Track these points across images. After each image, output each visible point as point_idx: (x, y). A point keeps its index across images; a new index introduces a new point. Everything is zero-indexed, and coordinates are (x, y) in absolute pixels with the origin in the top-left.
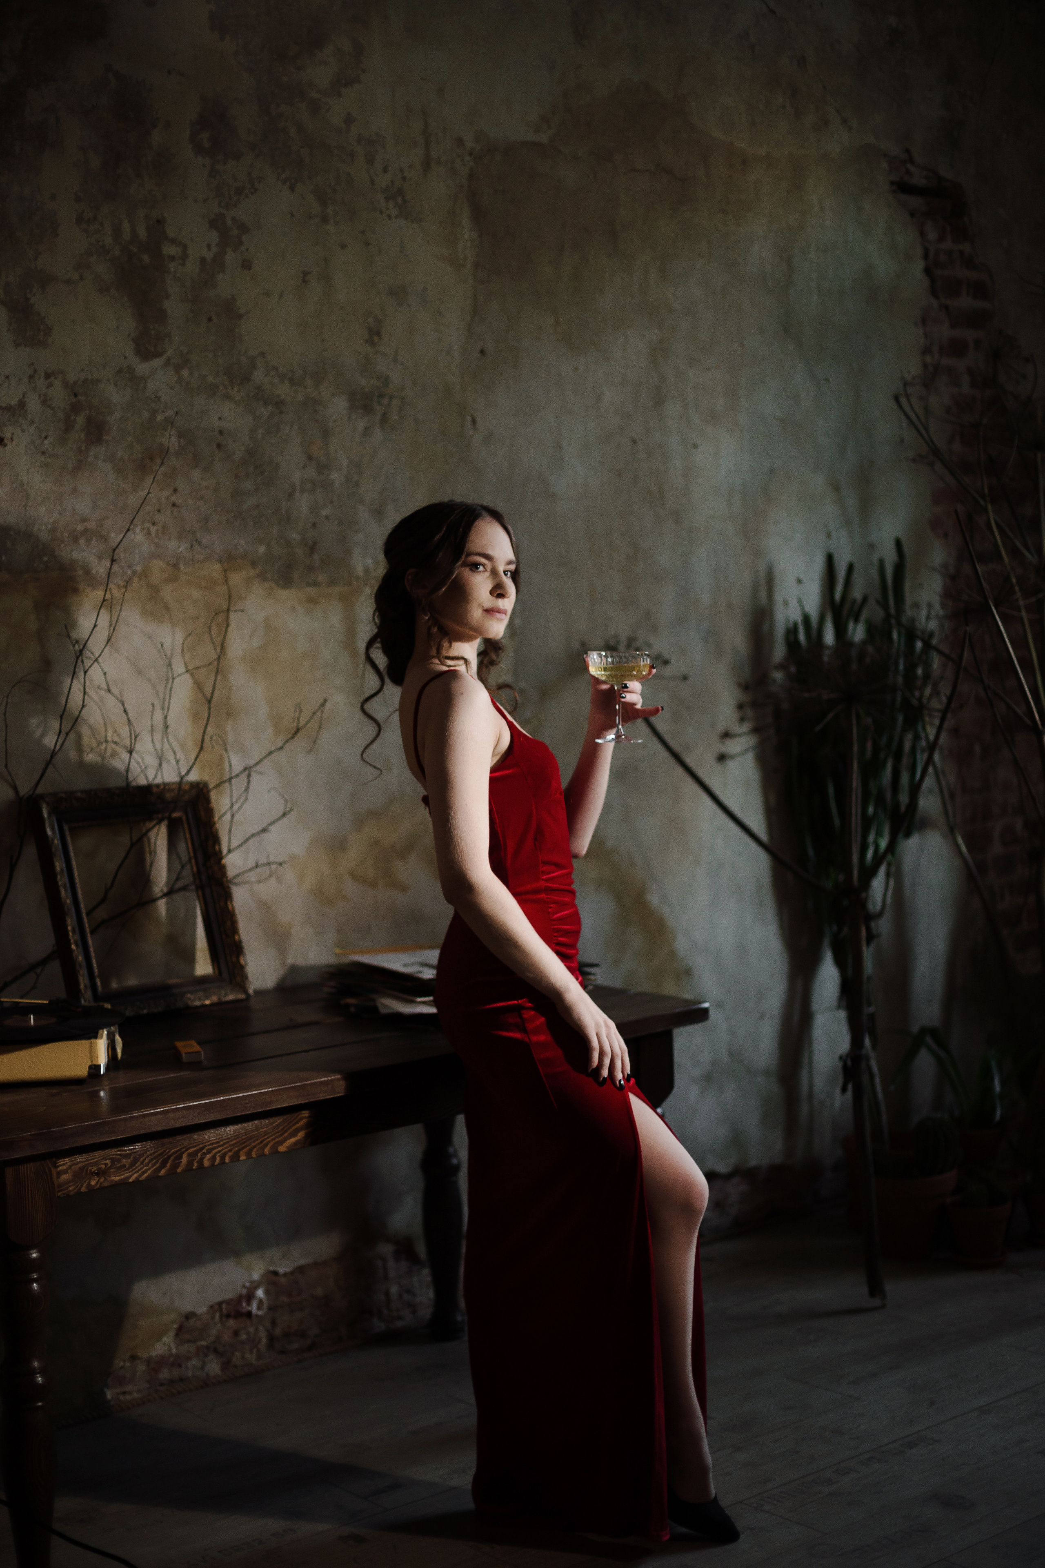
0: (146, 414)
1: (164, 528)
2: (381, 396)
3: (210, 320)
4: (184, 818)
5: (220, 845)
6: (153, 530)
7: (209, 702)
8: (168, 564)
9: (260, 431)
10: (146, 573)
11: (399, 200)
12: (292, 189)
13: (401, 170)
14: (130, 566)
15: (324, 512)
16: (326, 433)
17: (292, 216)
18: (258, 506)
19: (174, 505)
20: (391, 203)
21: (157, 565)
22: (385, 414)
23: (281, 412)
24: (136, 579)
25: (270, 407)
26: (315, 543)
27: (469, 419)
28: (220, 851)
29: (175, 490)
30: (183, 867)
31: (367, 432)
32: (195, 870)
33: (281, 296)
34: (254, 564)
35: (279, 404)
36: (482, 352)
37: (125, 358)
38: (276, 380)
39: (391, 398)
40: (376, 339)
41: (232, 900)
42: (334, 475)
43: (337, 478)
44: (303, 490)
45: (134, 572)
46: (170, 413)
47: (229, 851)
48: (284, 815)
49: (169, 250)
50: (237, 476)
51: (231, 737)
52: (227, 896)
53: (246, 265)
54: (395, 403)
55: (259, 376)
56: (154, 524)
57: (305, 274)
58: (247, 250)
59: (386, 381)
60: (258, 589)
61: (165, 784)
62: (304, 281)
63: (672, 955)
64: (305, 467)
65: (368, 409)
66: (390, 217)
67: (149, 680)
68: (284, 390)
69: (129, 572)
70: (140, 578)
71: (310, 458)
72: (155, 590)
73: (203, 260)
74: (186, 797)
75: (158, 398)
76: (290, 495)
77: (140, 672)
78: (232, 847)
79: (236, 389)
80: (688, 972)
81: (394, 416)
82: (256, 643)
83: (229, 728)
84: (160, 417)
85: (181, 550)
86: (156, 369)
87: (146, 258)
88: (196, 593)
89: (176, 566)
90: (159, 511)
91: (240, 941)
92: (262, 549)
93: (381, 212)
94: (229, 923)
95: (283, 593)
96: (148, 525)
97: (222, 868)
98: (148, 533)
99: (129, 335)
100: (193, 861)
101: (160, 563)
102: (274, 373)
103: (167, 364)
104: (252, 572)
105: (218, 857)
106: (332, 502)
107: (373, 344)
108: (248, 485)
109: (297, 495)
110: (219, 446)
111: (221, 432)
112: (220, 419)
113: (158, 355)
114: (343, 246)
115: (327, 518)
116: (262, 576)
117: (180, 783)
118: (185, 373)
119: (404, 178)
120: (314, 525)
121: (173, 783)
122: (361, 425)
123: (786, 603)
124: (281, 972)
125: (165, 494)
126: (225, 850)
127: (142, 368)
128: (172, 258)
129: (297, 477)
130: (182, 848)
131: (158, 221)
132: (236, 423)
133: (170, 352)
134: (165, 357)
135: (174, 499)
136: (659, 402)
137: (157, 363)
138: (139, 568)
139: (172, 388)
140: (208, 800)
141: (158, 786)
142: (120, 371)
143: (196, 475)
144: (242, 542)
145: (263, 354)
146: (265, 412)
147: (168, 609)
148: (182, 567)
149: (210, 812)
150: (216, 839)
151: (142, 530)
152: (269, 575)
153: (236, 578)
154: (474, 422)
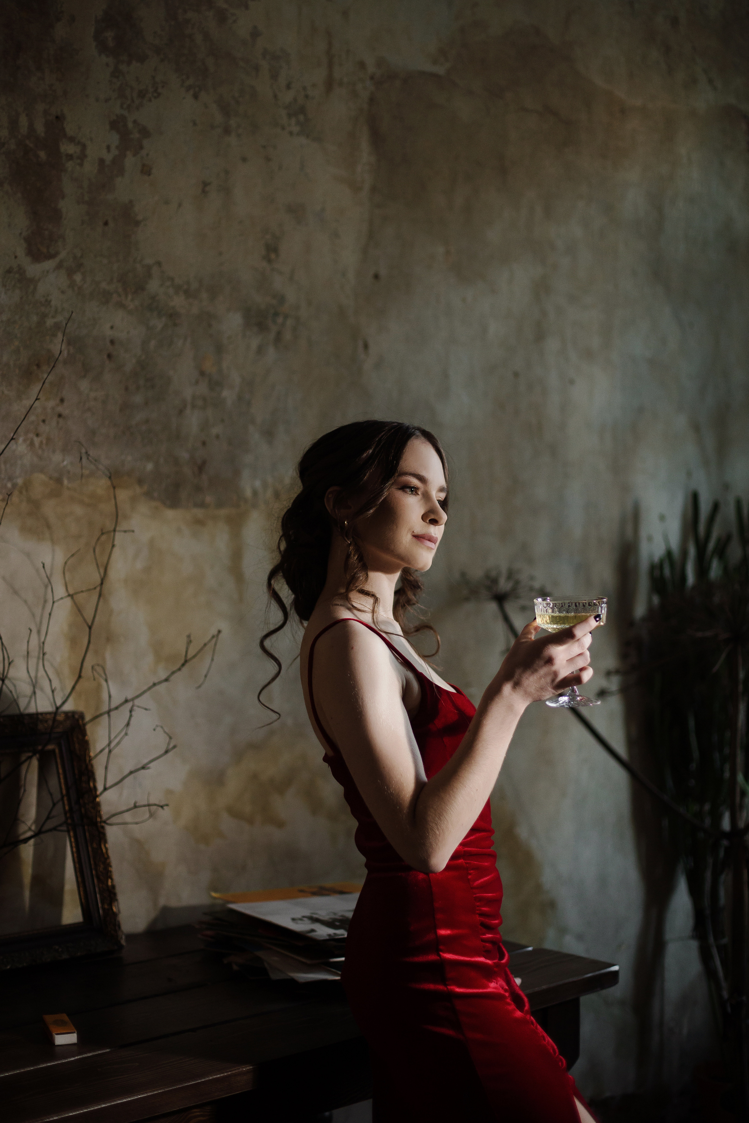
0: (35, 318)
1: (49, 440)
2: (276, 314)
3: (106, 224)
4: (57, 751)
5: (94, 781)
6: (37, 441)
7: (90, 628)
8: (51, 478)
9: (153, 343)
10: (27, 485)
11: (301, 118)
12: (196, 97)
13: (305, 88)
14: (10, 479)
15: (215, 431)
16: (219, 349)
17: (195, 124)
18: (147, 421)
19: (60, 416)
20: (293, 121)
21: (39, 478)
22: (279, 334)
23: (175, 325)
24: (16, 493)
25: (164, 319)
26: (204, 463)
27: (360, 344)
28: (95, 788)
29: (62, 400)
30: (54, 805)
31: (260, 350)
32: (67, 808)
33: (180, 205)
34: (140, 482)
35: (173, 316)
36: (376, 277)
37: (16, 257)
38: (171, 291)
39: (286, 317)
40: (273, 256)
41: (106, 842)
42: (225, 393)
43: (228, 395)
44: (194, 407)
45: (14, 485)
46: (59, 318)
47: (105, 789)
48: (167, 752)
49: (68, 148)
50: (127, 389)
51: (109, 664)
52: (101, 837)
53: (146, 170)
54: (290, 322)
55: (154, 286)
56: (37, 435)
57: (205, 184)
58: (148, 155)
59: (282, 299)
60: (144, 508)
61: (37, 714)
62: (204, 191)
63: (539, 888)
64: (197, 382)
65: (262, 327)
66: (291, 133)
67: (26, 602)
68: (178, 302)
69: (9, 485)
70: (21, 492)
71: (202, 373)
72: (35, 505)
73: (102, 161)
74: (60, 729)
75: (48, 303)
76: (181, 412)
77: (16, 592)
78: (108, 785)
79: (130, 297)
80: (552, 905)
81: (288, 336)
82: (139, 565)
83: (108, 655)
84: (50, 322)
85: (65, 463)
86: (48, 272)
87: (42, 155)
88: (79, 510)
89: (59, 481)
90: (44, 421)
91: (113, 887)
92: (150, 467)
93: (283, 128)
94: (101, 867)
95: (170, 514)
96: (31, 435)
97: (97, 806)
98: (32, 444)
99: (21, 234)
100: (65, 798)
101: (43, 477)
102: (168, 283)
103: (59, 266)
104: (138, 490)
105: (93, 793)
106: (223, 421)
107: (270, 261)
108: (138, 399)
109: (188, 411)
110: (109, 356)
111: (112, 342)
112: (112, 327)
113: (50, 256)
114: (244, 160)
115: (217, 437)
116: (149, 495)
117: (56, 713)
118: (78, 278)
119: (307, 96)
120: (204, 443)
121: (47, 713)
122: (255, 343)
123: (650, 539)
124: (153, 915)
125: (51, 403)
126: (100, 788)
127: (33, 269)
128: (70, 157)
129: (188, 393)
130: (53, 782)
131: (57, 117)
132: (128, 332)
133: (63, 255)
134: (57, 260)
135: (60, 409)
136: (540, 337)
137: (49, 264)
138: (20, 481)
139: (63, 292)
140: (83, 732)
141: (31, 715)
142: (9, 271)
143: (84, 385)
144: (129, 458)
145: (159, 264)
146: (158, 323)
147: (49, 526)
148: (66, 482)
149: (85, 745)
150: (91, 775)
151: (25, 441)
152: (156, 494)
153: (123, 495)
154: (366, 346)
